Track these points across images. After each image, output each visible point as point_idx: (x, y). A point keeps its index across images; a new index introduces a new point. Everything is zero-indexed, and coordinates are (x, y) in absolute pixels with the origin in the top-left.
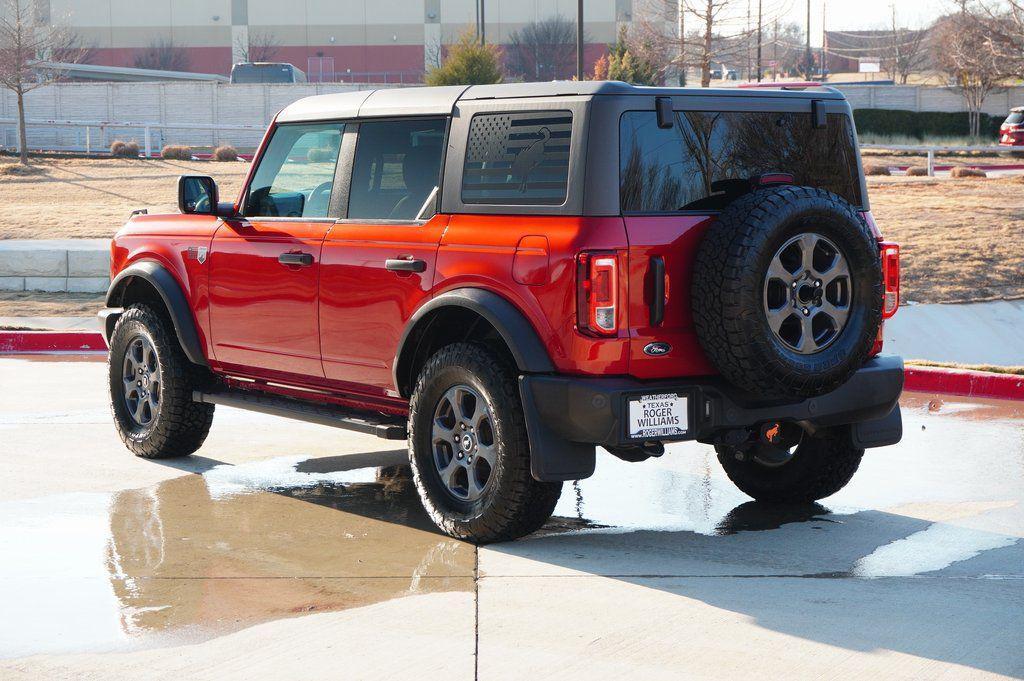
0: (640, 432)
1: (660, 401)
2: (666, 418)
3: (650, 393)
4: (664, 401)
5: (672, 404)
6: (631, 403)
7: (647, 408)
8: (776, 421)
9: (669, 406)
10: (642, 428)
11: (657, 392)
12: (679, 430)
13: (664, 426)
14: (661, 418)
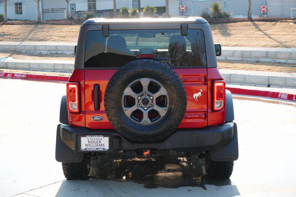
0: (86, 149)
1: (96, 138)
2: (98, 144)
3: (90, 135)
4: (98, 138)
5: (101, 139)
6: (81, 138)
7: (90, 140)
8: (149, 149)
9: (100, 140)
10: (87, 147)
11: (94, 135)
12: (104, 149)
13: (97, 147)
14: (96, 144)
